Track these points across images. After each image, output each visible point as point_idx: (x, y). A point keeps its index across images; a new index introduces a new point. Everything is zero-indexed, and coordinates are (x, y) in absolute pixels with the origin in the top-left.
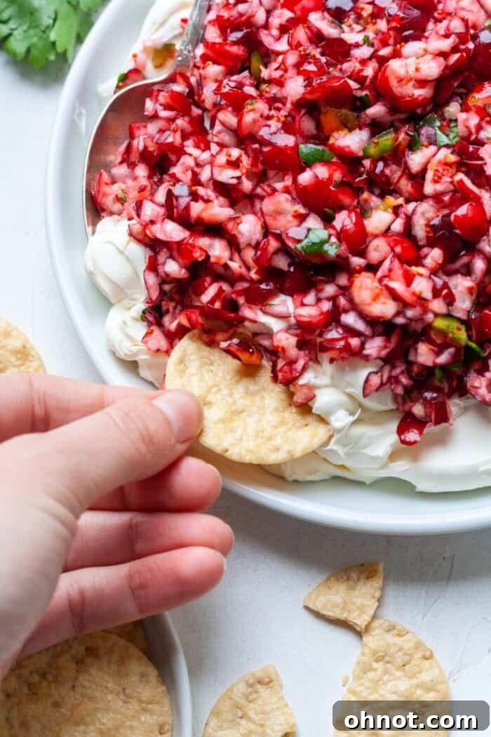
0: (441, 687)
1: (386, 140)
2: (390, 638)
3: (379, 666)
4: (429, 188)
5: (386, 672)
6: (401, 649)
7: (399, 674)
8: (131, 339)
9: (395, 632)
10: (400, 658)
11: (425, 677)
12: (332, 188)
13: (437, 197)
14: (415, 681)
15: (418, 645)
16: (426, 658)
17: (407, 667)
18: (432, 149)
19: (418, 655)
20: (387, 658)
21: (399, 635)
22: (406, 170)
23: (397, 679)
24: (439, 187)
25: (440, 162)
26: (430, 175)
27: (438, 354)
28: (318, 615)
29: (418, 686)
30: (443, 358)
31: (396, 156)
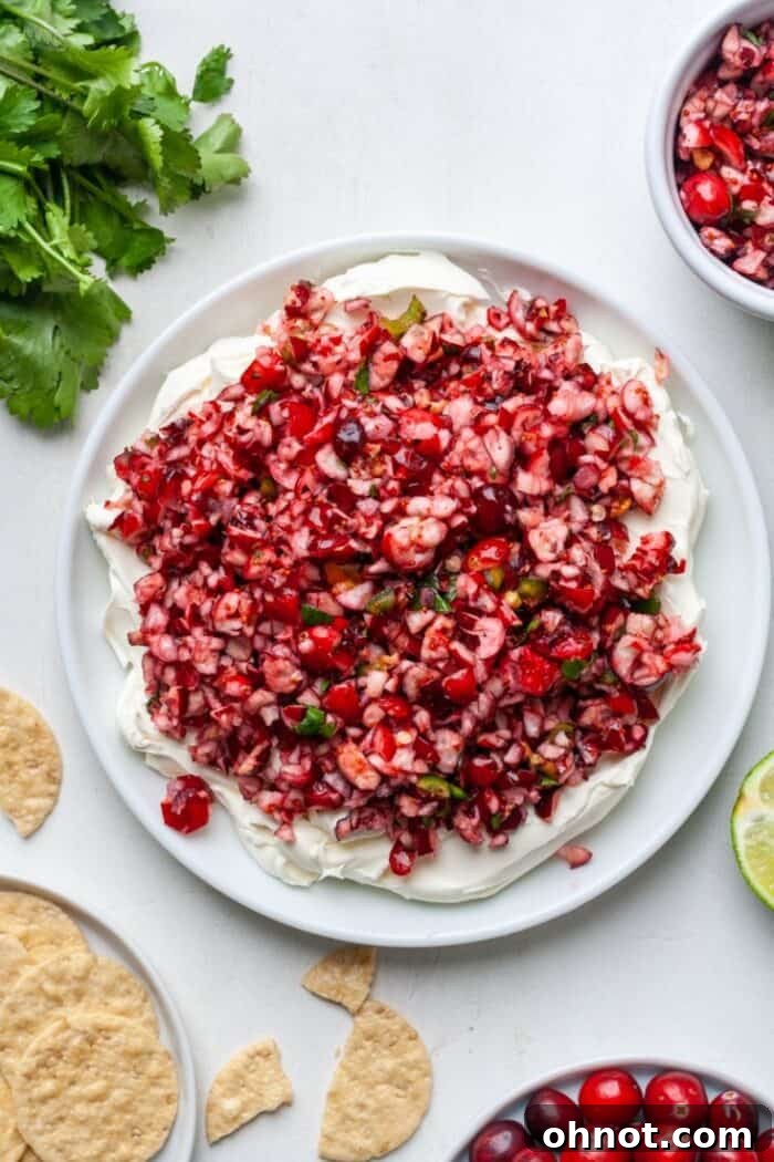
0: (423, 1065)
1: (386, 598)
2: (380, 1020)
3: (368, 1044)
4: (426, 653)
5: (374, 1050)
6: (388, 1031)
7: (385, 1052)
8: (144, 732)
9: (383, 1015)
10: (387, 1038)
11: (411, 1057)
12: (329, 654)
13: (431, 664)
14: (399, 1060)
15: (405, 1027)
16: (411, 1038)
17: (394, 1048)
18: (430, 615)
19: (405, 1036)
20: (376, 1038)
21: (388, 1018)
22: (405, 629)
23: (384, 1057)
24: (434, 655)
25: (437, 631)
26: (426, 641)
27: (421, 806)
28: (314, 994)
29: (402, 1065)
30: (425, 811)
31: (396, 613)
